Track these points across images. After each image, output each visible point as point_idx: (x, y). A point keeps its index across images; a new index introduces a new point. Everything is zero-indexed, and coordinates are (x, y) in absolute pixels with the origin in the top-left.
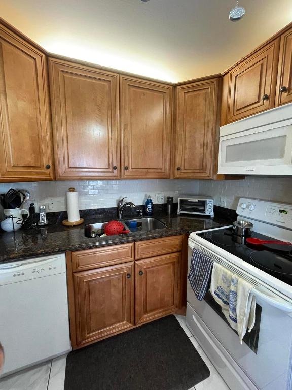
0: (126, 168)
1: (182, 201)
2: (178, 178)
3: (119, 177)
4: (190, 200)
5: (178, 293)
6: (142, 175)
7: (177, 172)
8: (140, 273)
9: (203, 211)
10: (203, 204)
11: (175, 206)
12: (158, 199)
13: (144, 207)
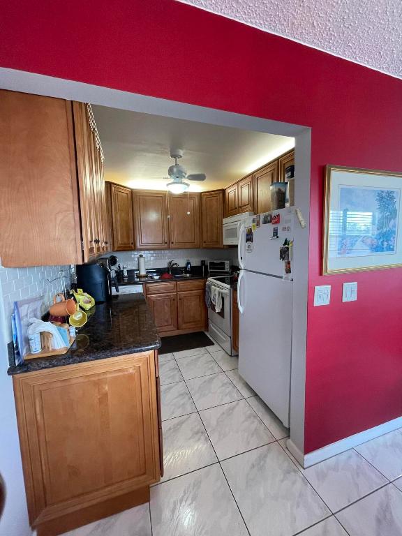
0: (172, 243)
1: (211, 263)
2: (205, 248)
3: (169, 248)
4: (215, 262)
5: (203, 315)
6: (182, 247)
7: (204, 244)
8: (180, 299)
9: (224, 269)
10: (223, 264)
11: (206, 267)
12: (195, 262)
13: (185, 268)
